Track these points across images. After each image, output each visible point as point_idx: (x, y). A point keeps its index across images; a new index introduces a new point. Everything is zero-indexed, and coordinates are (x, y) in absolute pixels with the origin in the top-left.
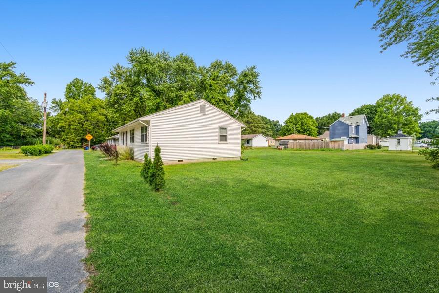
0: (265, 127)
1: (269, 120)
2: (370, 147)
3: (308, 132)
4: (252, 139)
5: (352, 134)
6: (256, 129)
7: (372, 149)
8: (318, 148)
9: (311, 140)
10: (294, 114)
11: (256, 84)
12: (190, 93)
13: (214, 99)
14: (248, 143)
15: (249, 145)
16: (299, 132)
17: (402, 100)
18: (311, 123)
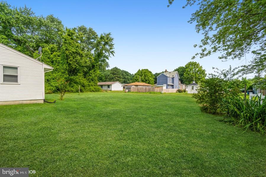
0: (127, 78)
1: (130, 74)
2: (179, 91)
3: (148, 81)
4: (111, 85)
5: (170, 83)
6: (119, 79)
7: (180, 92)
8: (148, 92)
9: (148, 86)
10: (141, 70)
11: (111, 46)
12: (51, 46)
13: (68, 51)
14: (109, 87)
15: (110, 89)
16: (143, 81)
17: (197, 65)
18: (150, 76)
